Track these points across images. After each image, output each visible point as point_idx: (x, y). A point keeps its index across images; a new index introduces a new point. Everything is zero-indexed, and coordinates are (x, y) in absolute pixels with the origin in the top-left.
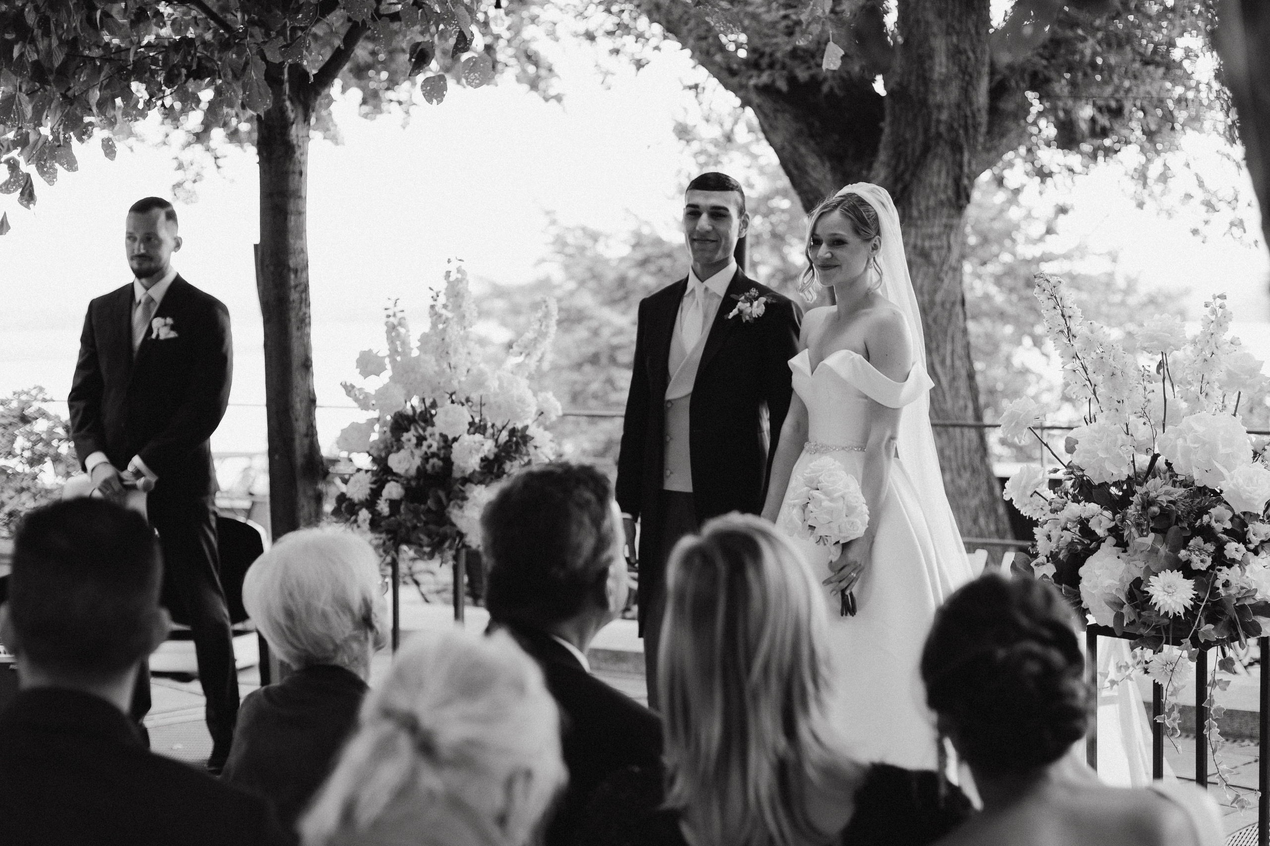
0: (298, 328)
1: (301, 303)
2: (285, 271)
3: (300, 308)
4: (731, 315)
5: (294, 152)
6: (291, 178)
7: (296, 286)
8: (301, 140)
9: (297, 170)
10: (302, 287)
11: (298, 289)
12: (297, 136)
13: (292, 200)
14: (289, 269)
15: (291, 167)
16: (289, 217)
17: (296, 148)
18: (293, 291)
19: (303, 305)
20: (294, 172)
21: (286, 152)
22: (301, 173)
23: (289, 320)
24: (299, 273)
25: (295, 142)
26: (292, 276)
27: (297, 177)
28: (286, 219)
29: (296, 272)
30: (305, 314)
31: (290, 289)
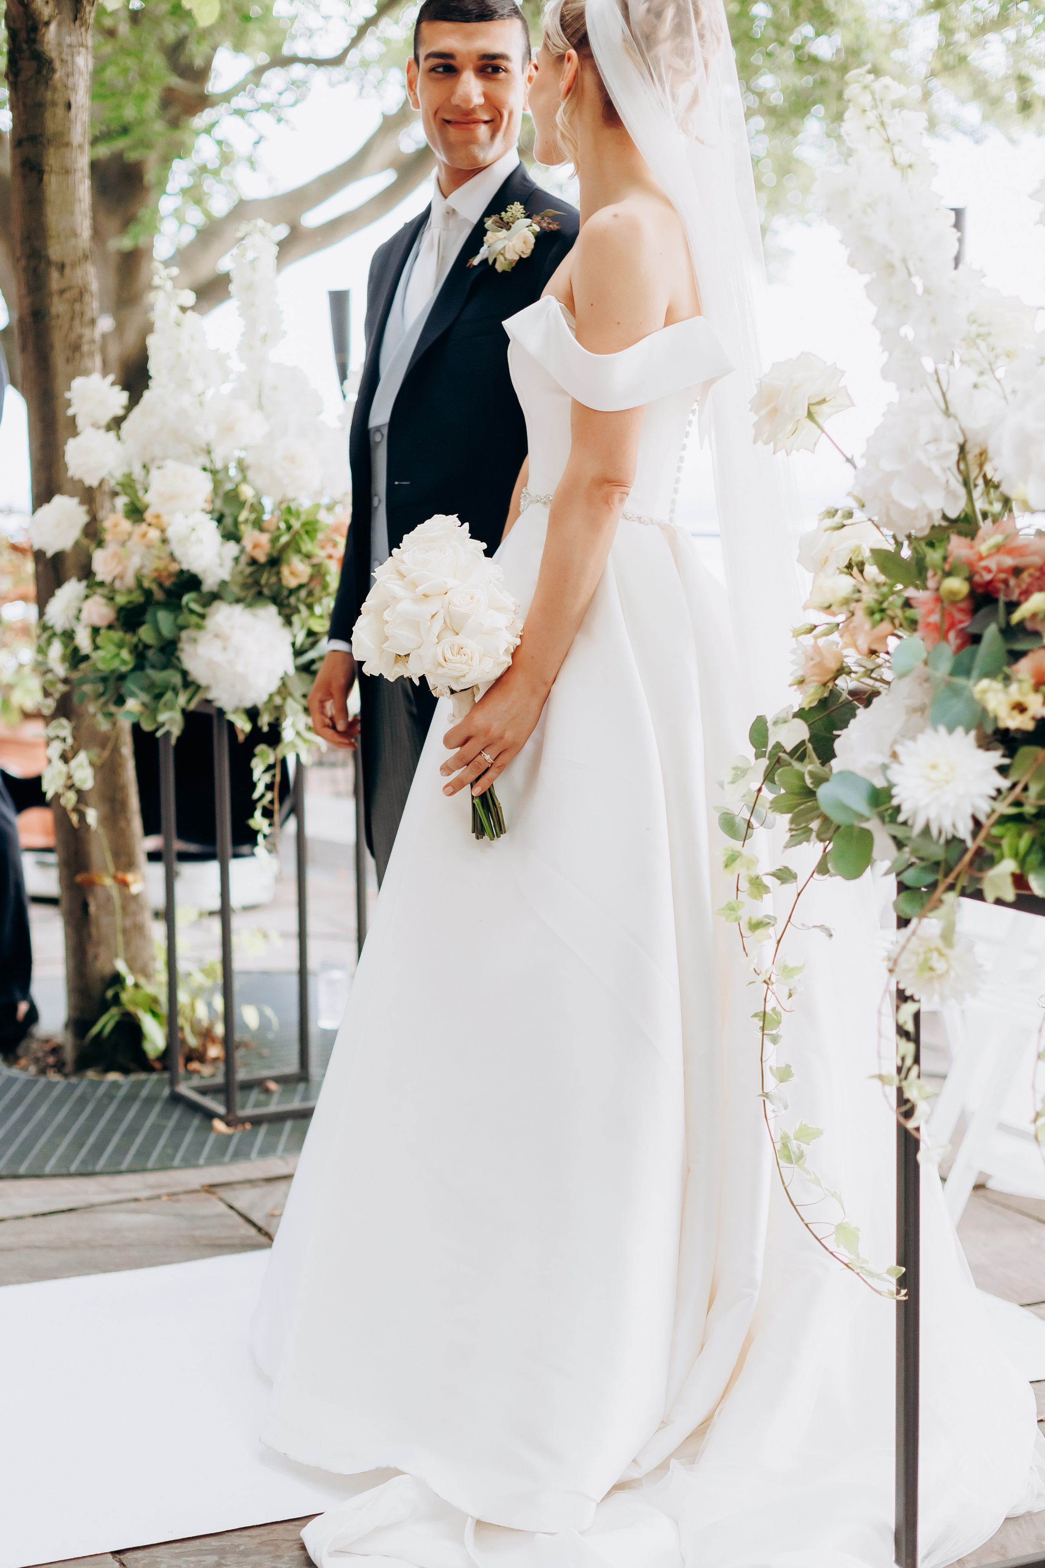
0: (68, 361)
1: (72, 319)
2: (42, 266)
3: (71, 328)
4: (476, 261)
5: (53, 71)
6: (48, 115)
7: (62, 292)
8: (66, 50)
9: (59, 98)
10: (75, 292)
11: (67, 295)
12: (59, 44)
13: (52, 150)
14: (49, 263)
15: (49, 95)
16: (46, 177)
17: (57, 64)
18: (56, 299)
19: (77, 322)
20: (54, 104)
21: (39, 71)
22: (69, 106)
23: (52, 347)
24: (67, 271)
25: (54, 54)
26: (55, 275)
27: (60, 111)
28: (41, 180)
29: (62, 267)
30: (80, 337)
31: (50, 295)
